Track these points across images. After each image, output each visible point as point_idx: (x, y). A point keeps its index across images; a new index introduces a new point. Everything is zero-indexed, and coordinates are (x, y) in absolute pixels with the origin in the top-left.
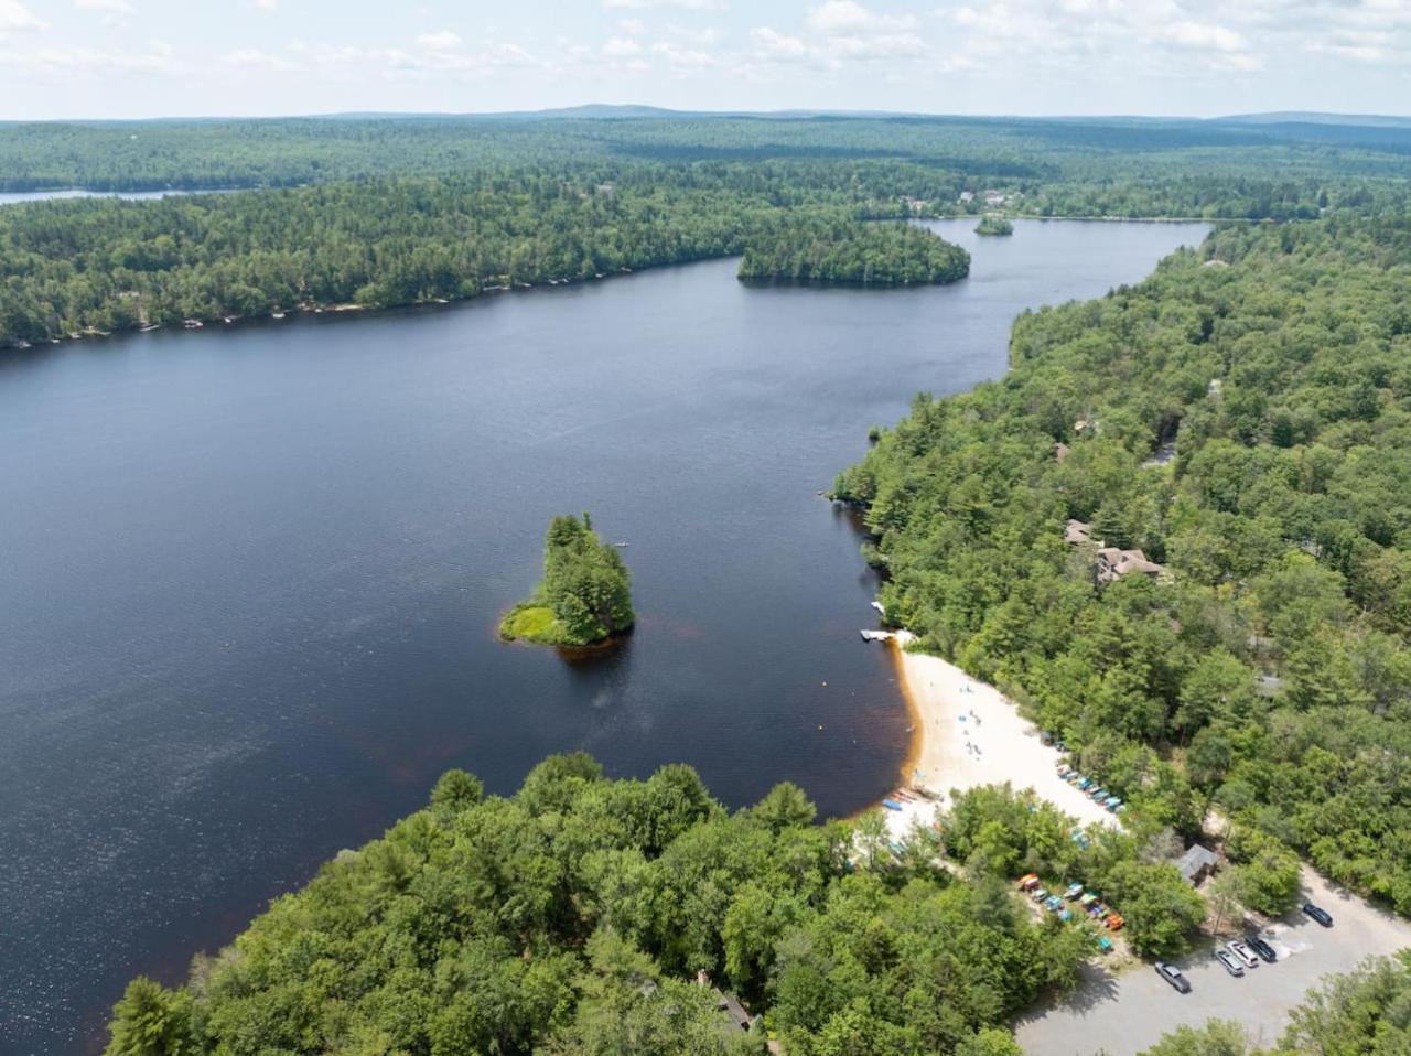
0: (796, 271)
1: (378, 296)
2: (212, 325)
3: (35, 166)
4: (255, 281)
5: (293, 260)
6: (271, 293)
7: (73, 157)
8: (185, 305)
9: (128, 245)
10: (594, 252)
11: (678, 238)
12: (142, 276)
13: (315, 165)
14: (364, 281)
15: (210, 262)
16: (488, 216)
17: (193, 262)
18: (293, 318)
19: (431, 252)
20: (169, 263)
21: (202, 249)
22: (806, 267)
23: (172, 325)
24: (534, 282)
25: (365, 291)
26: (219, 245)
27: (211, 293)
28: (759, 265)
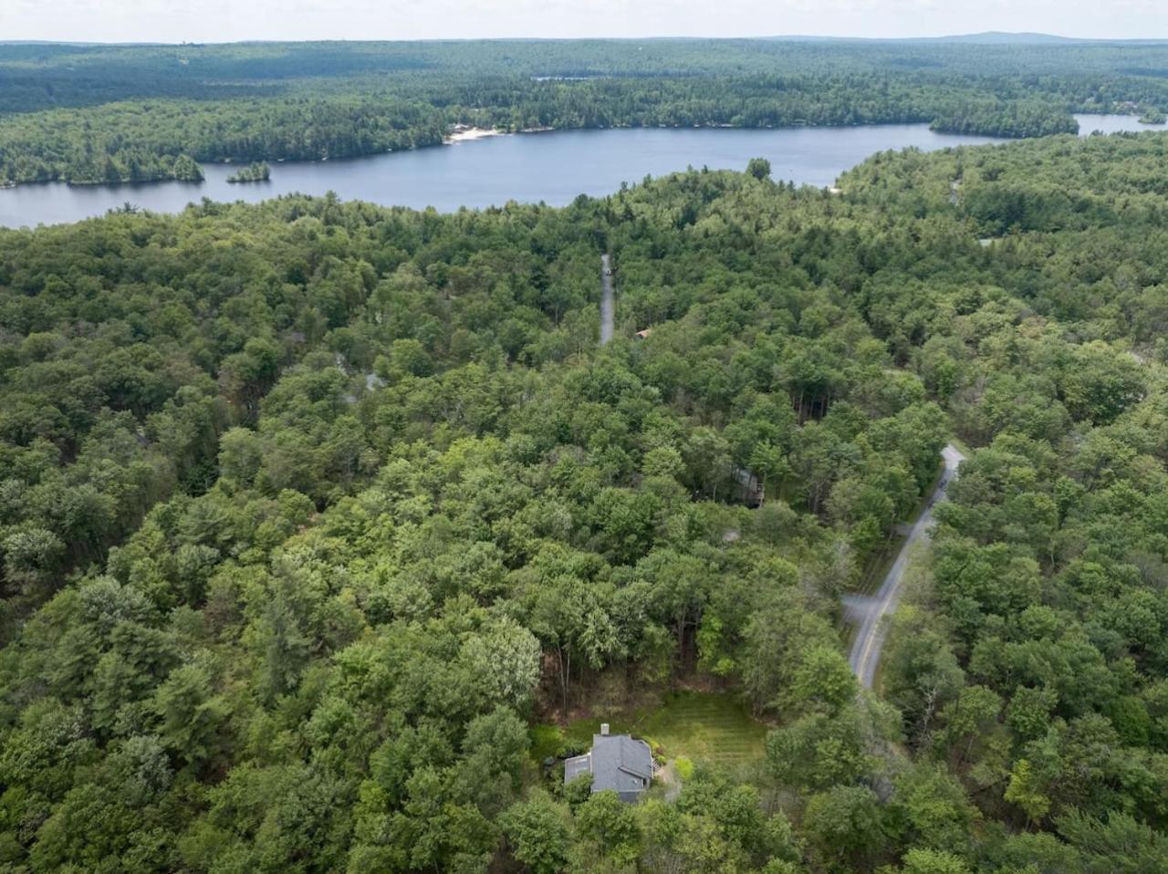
0: (963, 127)
1: (740, 121)
2: (669, 126)
3: (589, 64)
4: (690, 110)
5: (708, 103)
6: (696, 117)
7: (607, 59)
8: (660, 118)
9: (642, 93)
10: (855, 111)
11: (910, 109)
12: (646, 106)
13: (740, 68)
14: (736, 114)
15: (674, 102)
16: (808, 92)
17: (666, 101)
18: (703, 126)
19: (773, 103)
20: (657, 102)
21: (671, 97)
22: (969, 125)
23: (654, 125)
24: (818, 122)
25: (735, 118)
26: (678, 97)
27: (672, 113)
28: (943, 122)
